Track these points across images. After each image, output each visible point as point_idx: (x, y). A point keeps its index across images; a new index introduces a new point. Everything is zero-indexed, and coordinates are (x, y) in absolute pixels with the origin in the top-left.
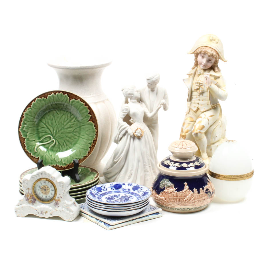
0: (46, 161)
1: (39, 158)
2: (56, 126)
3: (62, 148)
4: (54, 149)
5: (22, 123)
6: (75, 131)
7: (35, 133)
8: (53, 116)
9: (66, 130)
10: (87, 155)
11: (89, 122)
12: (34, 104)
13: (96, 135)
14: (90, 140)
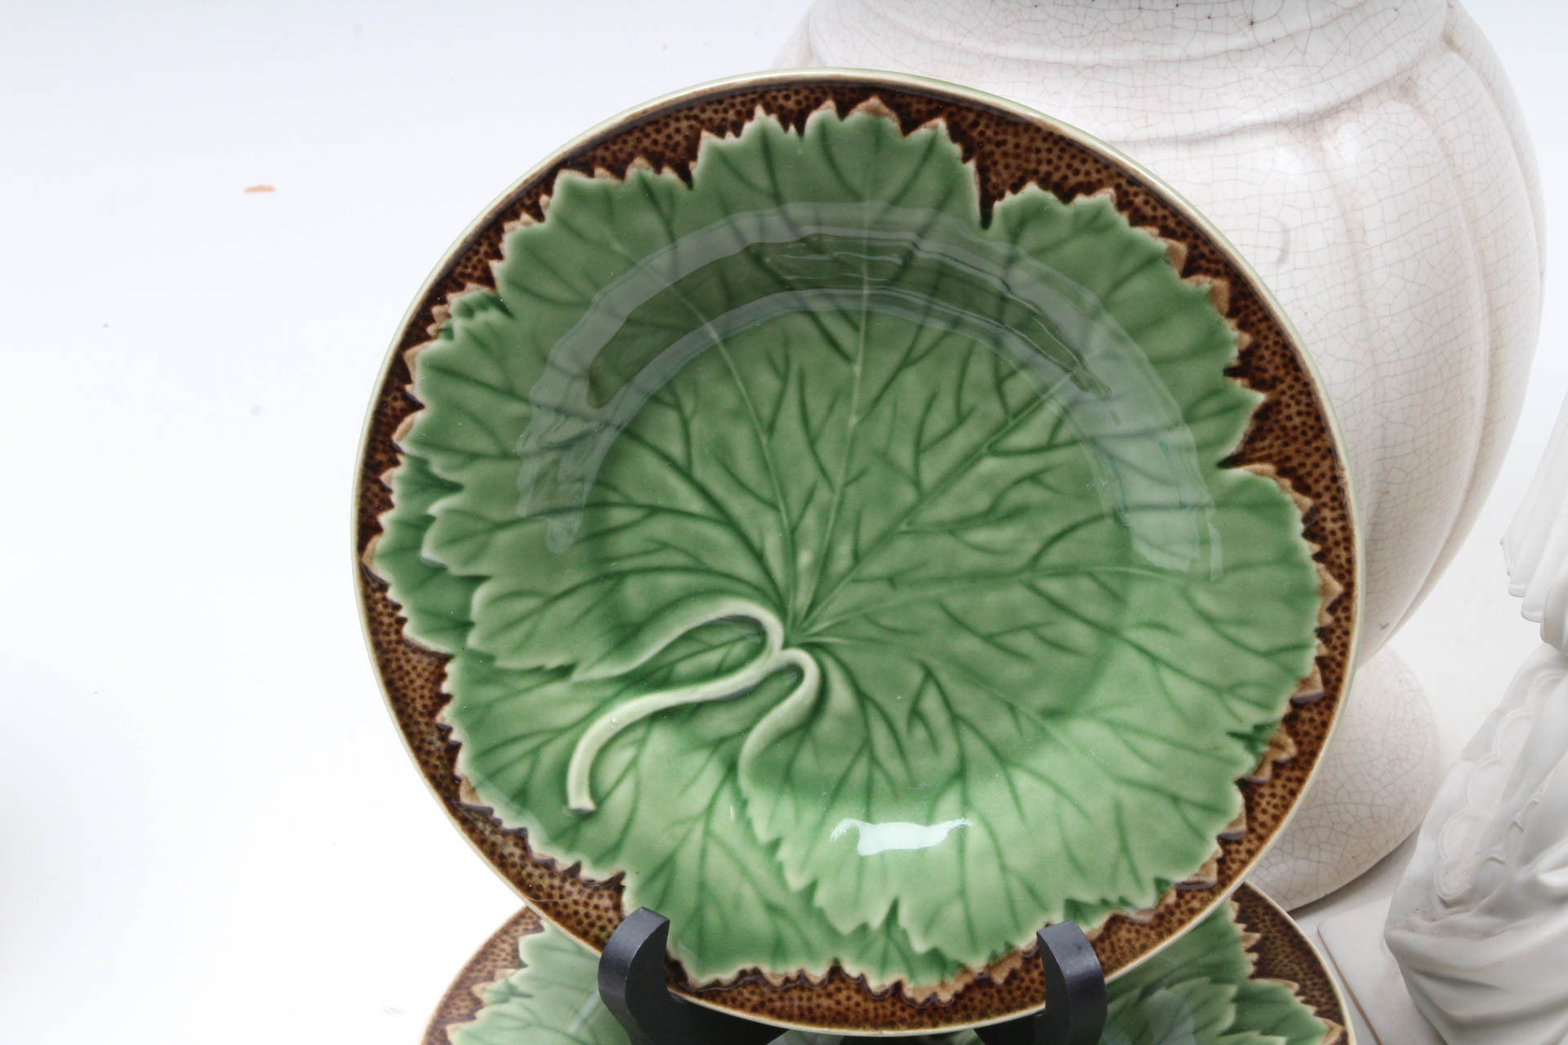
0: (712, 917)
1: (628, 882)
2: (823, 494)
3: (901, 750)
4: (806, 761)
5: (393, 478)
6: (1055, 556)
7: (571, 578)
8: (784, 378)
9: (944, 543)
10: (1212, 878)
11: (1240, 472)
12: (530, 248)
13: (1323, 633)
14: (1252, 693)
